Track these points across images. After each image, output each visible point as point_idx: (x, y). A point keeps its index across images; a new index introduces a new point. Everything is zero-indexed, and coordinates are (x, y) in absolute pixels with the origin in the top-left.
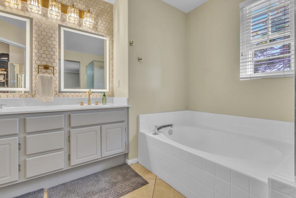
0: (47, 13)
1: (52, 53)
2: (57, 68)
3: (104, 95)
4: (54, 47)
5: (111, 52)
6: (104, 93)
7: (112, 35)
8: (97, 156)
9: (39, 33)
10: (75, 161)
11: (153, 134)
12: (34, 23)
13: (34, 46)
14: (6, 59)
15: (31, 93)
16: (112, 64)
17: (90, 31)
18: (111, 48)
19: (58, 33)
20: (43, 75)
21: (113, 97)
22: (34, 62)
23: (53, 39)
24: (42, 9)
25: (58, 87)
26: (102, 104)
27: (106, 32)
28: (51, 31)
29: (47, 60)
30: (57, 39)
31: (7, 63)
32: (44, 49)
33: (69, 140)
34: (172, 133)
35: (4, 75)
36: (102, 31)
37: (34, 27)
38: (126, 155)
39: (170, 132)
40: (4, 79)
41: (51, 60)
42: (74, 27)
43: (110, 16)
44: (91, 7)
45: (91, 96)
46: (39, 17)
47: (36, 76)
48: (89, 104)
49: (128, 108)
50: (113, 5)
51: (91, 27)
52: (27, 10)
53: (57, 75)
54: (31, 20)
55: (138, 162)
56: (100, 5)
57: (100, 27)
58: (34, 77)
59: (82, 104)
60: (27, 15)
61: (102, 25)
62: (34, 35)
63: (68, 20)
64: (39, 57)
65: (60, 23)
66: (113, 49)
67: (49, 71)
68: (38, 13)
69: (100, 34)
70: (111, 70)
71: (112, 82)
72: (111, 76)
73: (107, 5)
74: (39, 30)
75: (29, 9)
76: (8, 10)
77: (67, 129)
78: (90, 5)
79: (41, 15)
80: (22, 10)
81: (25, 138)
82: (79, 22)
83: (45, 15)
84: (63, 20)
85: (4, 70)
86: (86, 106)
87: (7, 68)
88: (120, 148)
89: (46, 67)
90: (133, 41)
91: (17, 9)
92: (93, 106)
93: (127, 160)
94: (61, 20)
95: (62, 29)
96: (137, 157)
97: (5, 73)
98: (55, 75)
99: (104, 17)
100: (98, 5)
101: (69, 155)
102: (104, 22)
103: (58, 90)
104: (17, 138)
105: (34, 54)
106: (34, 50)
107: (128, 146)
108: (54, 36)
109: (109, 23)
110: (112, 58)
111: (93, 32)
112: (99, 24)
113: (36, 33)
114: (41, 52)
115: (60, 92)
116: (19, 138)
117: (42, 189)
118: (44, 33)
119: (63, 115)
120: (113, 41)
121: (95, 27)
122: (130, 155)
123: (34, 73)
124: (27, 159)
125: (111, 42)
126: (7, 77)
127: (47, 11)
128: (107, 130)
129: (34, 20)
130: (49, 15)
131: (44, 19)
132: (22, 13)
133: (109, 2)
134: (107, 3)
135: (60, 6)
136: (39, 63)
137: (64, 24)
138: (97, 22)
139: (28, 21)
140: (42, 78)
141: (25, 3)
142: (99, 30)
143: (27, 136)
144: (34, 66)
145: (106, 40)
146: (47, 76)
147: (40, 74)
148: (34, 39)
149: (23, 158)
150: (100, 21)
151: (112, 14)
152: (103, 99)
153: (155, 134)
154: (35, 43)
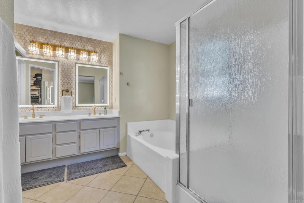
0: (68, 56)
1: (71, 82)
2: (74, 91)
3: (105, 108)
4: (72, 78)
5: (110, 77)
6: (105, 107)
7: (112, 65)
8: (97, 149)
9: (63, 69)
10: (83, 151)
11: (135, 136)
12: (60, 64)
13: (60, 78)
14: (40, 78)
15: (59, 108)
16: (112, 86)
17: (96, 64)
18: (111, 74)
19: (74, 68)
20: (65, 96)
21: (113, 109)
22: (60, 88)
23: (71, 72)
24: (65, 54)
25: (74, 103)
26: (104, 114)
27: (107, 63)
28: (70, 67)
29: (67, 86)
30: (74, 72)
31: (41, 81)
32: (66, 79)
33: (80, 137)
34: (153, 136)
35: (39, 90)
36: (105, 63)
37: (60, 66)
38: (118, 150)
39: (151, 135)
40: (39, 93)
41: (70, 86)
42: (84, 63)
43: (110, 51)
44: (97, 47)
45: (96, 109)
46: (63, 59)
47: (61, 97)
48: (95, 114)
49: (119, 118)
50: (112, 43)
51: (97, 61)
52: (56, 56)
53: (74, 96)
54: (58, 62)
55: (126, 155)
56: (103, 45)
57: (103, 60)
58: (60, 98)
59: (90, 115)
60: (56, 59)
61: (105, 59)
62: (60, 71)
63: (81, 59)
64: (63, 85)
65: (76, 61)
66: (112, 74)
67: (69, 93)
68: (62, 57)
69: (103, 65)
70: (111, 90)
71: (111, 98)
72: (111, 94)
73: (108, 44)
74: (63, 67)
75: (57, 56)
76: (45, 58)
77: (78, 131)
78: (95, 46)
79: (64, 58)
80: (53, 56)
81: (56, 135)
82: (88, 59)
83: (66, 57)
84: (78, 59)
85: (39, 86)
86: (92, 116)
87: (41, 85)
88: (113, 145)
89: (67, 91)
90: (122, 73)
91: (50, 56)
92: (97, 116)
93: (119, 153)
94: (76, 59)
95: (77, 65)
96: (126, 151)
97: (39, 88)
98: (72, 96)
99: (106, 53)
100: (102, 45)
101: (80, 147)
102: (106, 56)
103: (74, 105)
104: (51, 134)
105: (60, 83)
106: (60, 81)
107: (118, 143)
108: (72, 70)
109: (109, 57)
110: (112, 81)
111: (98, 64)
112: (102, 58)
113: (61, 70)
114: (64, 81)
115: (76, 107)
116: (52, 135)
117: (65, 166)
118: (66, 69)
119: (76, 122)
120: (112, 69)
121: (100, 61)
122: (120, 150)
123: (60, 95)
124: (57, 147)
125: (111, 70)
126: (41, 92)
127: (68, 55)
128: (104, 132)
129: (60, 62)
130: (69, 57)
131: (66, 60)
132: (53, 59)
133: (109, 42)
134: (108, 42)
135: (76, 51)
136: (62, 88)
137: (78, 62)
138: (101, 57)
139: (56, 63)
140: (65, 98)
141: (55, 51)
142: (102, 62)
143: (57, 134)
144: (60, 90)
145: (107, 69)
146: (68, 97)
147: (63, 96)
148: (60, 74)
149: (54, 146)
150: (103, 56)
151: (112, 50)
152: (104, 111)
153: (136, 136)
154: (60, 76)
